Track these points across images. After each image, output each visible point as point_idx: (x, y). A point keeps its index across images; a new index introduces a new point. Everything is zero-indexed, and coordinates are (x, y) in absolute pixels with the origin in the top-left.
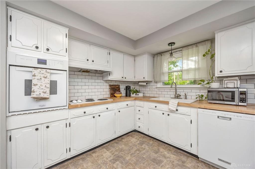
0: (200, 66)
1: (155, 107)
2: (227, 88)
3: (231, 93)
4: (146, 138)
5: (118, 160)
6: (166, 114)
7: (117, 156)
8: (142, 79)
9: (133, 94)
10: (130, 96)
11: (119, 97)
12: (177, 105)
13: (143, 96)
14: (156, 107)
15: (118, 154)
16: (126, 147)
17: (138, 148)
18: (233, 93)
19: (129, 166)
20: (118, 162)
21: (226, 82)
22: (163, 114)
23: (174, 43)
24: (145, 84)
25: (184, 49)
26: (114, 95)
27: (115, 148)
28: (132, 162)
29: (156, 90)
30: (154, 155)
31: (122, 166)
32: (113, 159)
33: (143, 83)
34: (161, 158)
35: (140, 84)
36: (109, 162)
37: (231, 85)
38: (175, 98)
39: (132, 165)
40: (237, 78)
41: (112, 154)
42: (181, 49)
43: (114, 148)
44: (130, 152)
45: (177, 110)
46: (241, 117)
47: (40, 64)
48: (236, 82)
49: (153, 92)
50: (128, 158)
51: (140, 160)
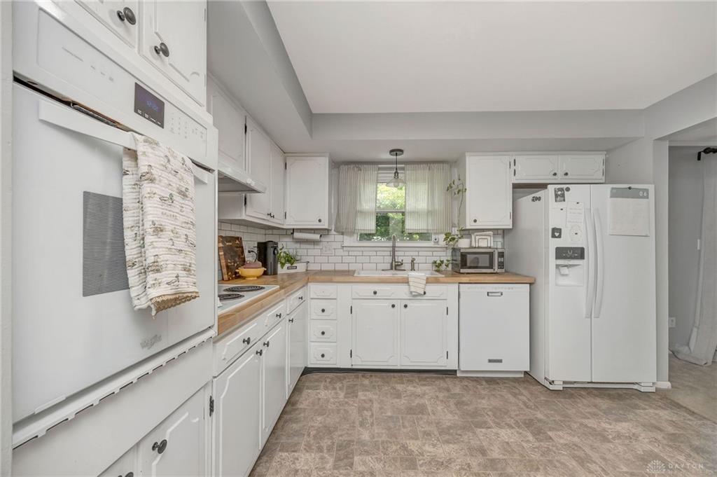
0: (437, 207)
1: (373, 294)
2: (479, 247)
3: (488, 256)
4: (345, 378)
5: (353, 453)
6: (399, 305)
7: (335, 446)
8: (315, 223)
9: (283, 265)
10: (275, 273)
11: (254, 277)
12: (425, 282)
13: (307, 270)
14: (375, 293)
15: (333, 443)
16: (328, 417)
17: (356, 405)
18: (491, 255)
19: (388, 447)
20: (356, 459)
21: (477, 237)
22: (393, 306)
23: (401, 151)
24: (317, 237)
25: (408, 167)
26: (236, 273)
27: (306, 433)
28: (383, 439)
29: (340, 252)
30: (402, 403)
31: (376, 458)
32: (338, 459)
33: (314, 233)
34: (417, 401)
35: (297, 235)
36: (336, 471)
37: (483, 244)
38: (392, 269)
39: (391, 443)
40: (491, 233)
41: (316, 452)
42: (403, 166)
43: (304, 434)
44: (354, 423)
45: (425, 293)
46: (512, 288)
47: (142, 115)
48: (489, 238)
49: (332, 259)
50: (366, 436)
51: (391, 425)
